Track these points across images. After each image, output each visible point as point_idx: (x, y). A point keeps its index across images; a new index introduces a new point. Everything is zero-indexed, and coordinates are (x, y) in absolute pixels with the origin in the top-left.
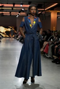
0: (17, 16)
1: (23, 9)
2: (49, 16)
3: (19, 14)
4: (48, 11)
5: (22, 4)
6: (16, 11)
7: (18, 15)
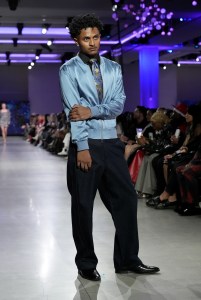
0: (29, 64)
1: (49, 43)
2: (133, 62)
3: (37, 58)
4: (129, 48)
6: (25, 49)
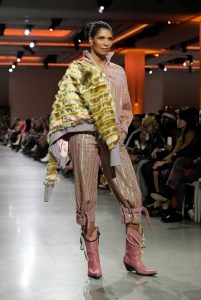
5: (30, 27)
7: (15, 63)
